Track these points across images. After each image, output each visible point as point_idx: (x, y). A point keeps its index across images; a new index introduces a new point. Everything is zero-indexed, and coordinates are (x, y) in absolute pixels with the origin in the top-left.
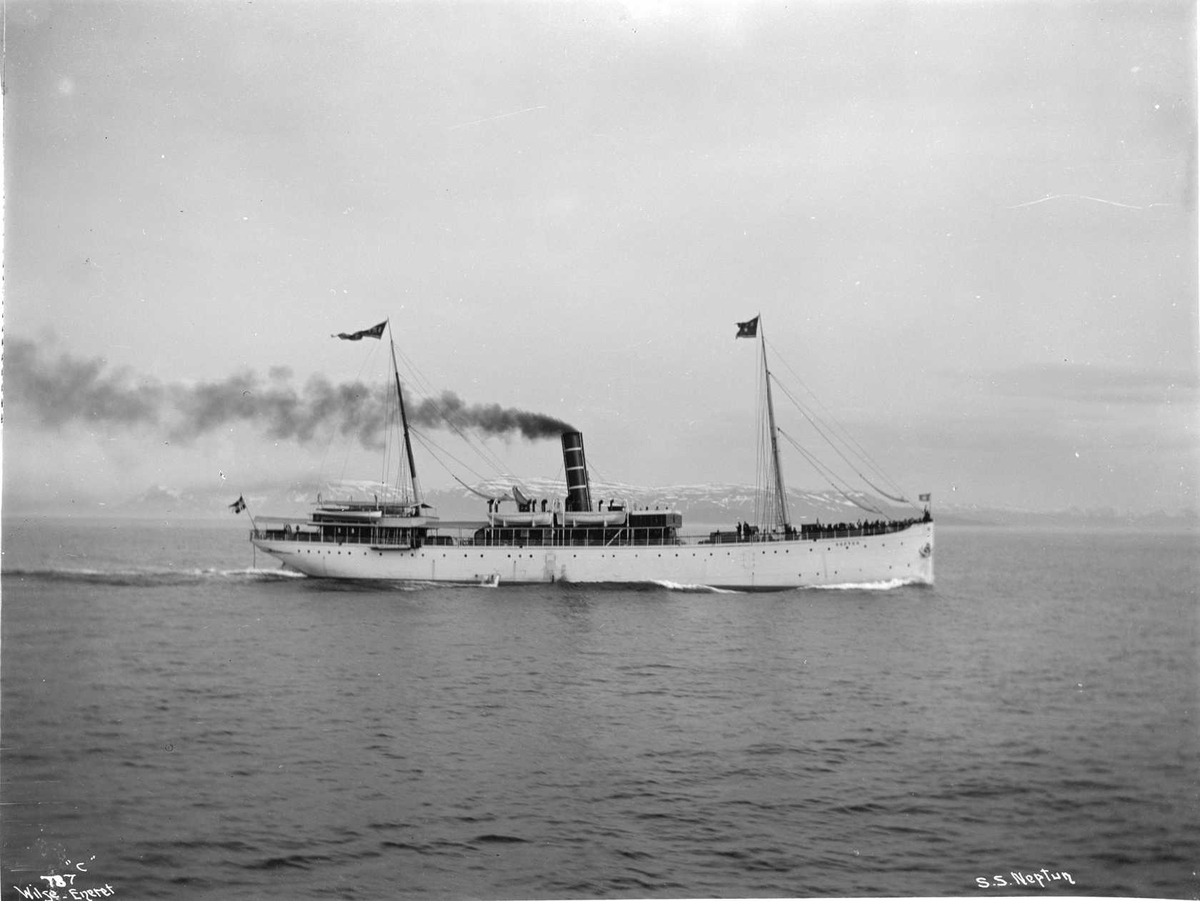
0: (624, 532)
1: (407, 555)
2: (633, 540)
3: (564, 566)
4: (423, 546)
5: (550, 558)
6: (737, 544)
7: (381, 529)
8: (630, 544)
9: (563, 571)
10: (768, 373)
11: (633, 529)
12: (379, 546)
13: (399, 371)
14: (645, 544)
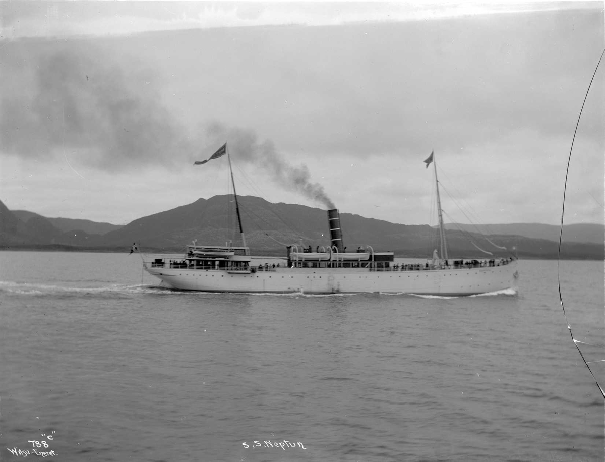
0: (371, 264)
1: (248, 277)
2: (376, 269)
3: (338, 283)
4: (258, 272)
5: (331, 278)
6: (431, 271)
7: (232, 262)
8: (374, 271)
9: (339, 286)
10: (437, 181)
11: (376, 262)
12: (231, 272)
13: (233, 172)
14: (383, 271)
